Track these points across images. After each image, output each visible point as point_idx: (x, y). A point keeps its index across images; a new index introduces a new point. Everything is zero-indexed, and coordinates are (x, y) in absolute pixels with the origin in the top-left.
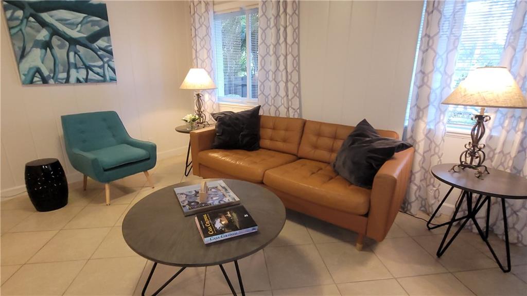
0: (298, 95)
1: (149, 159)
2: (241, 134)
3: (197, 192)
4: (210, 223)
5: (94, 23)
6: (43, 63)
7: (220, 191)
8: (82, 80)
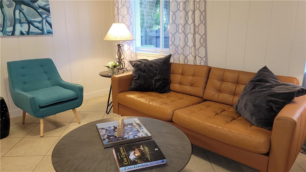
0: (204, 45)
1: (77, 99)
2: (155, 78)
3: (115, 128)
4: (125, 155)
7: (135, 127)
8: (24, 32)
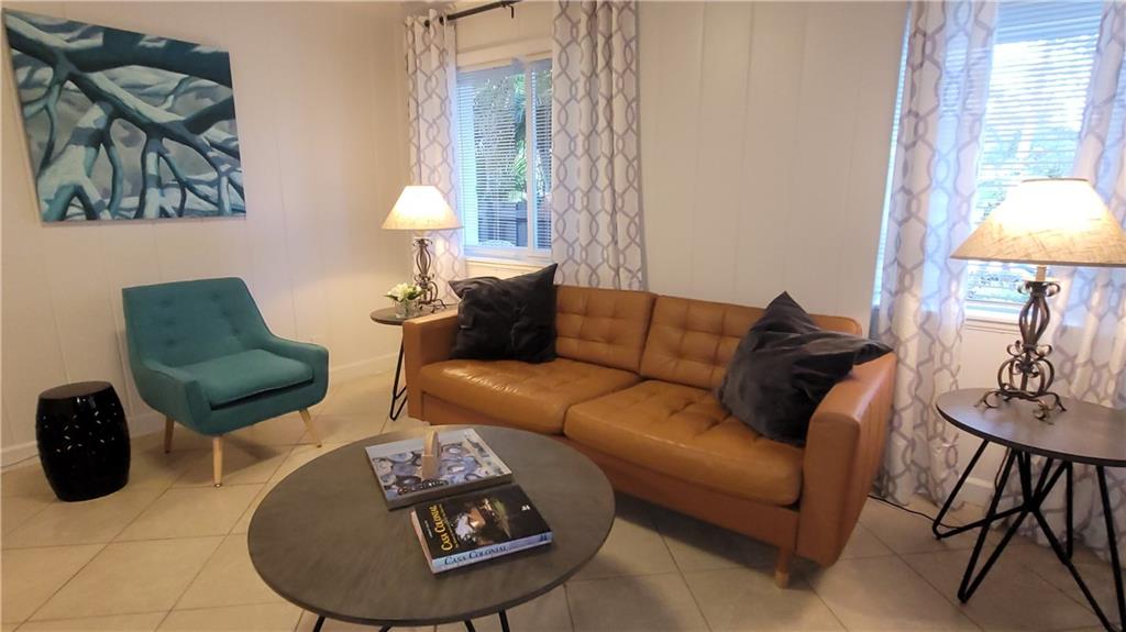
0: (637, 240)
1: (310, 382)
2: (516, 325)
3: (417, 456)
4: (445, 525)
5: (202, 93)
6: (89, 176)
7: (469, 452)
8: (170, 210)
